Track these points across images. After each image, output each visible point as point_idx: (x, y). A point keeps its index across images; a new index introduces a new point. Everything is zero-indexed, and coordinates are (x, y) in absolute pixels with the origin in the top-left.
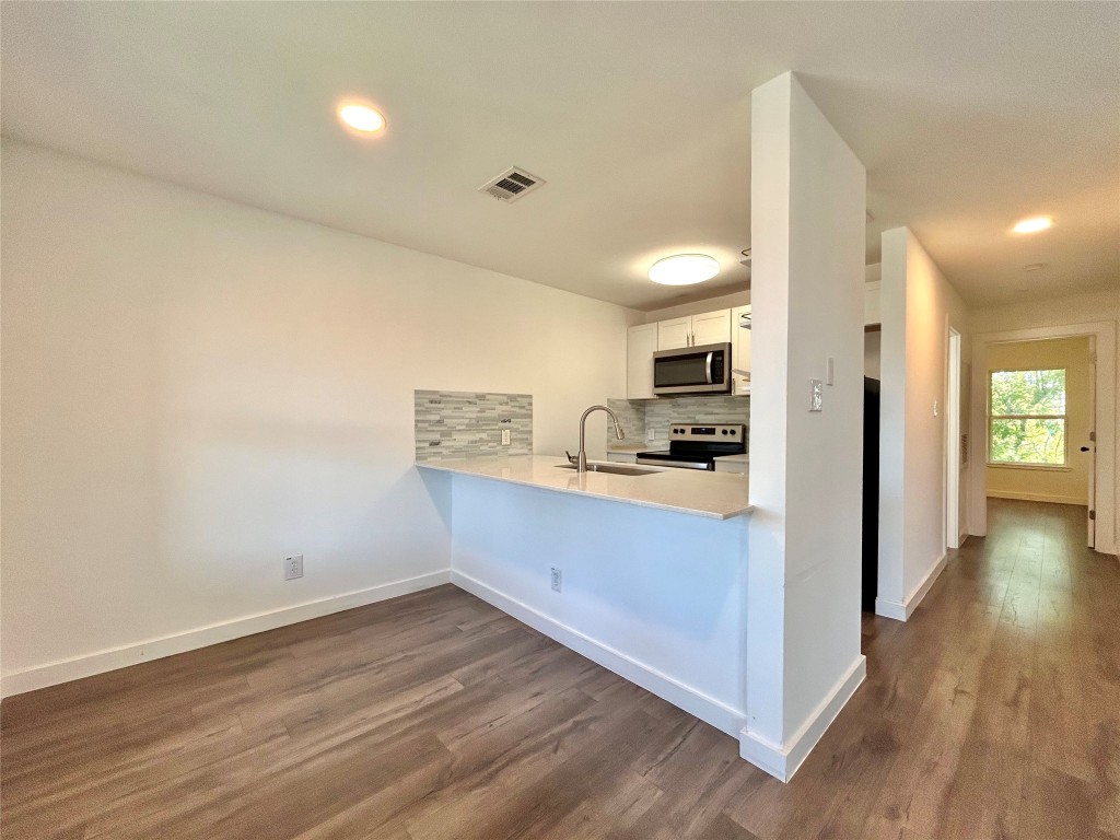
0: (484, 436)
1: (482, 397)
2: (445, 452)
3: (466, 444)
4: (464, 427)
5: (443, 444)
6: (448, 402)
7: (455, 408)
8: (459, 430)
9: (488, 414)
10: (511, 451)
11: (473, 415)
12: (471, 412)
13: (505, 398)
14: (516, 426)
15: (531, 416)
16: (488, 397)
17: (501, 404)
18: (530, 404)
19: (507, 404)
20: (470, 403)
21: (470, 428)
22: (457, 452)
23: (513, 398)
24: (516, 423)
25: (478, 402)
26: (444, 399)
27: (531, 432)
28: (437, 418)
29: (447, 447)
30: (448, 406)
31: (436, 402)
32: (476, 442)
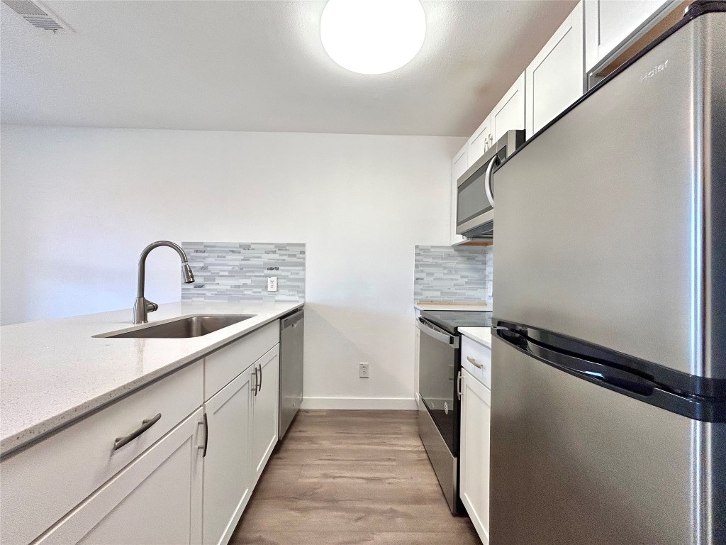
0: (248, 281)
1: (247, 247)
2: (208, 294)
3: (228, 288)
4: (227, 274)
5: (207, 287)
6: (212, 252)
7: (218, 257)
8: (222, 276)
9: (253, 262)
10: (278, 298)
11: (237, 263)
12: (236, 260)
13: (272, 247)
14: (284, 274)
15: (303, 265)
16: (252, 246)
17: (267, 252)
18: (303, 252)
19: (274, 252)
20: (233, 251)
21: (232, 275)
22: (220, 294)
23: (281, 247)
24: (283, 271)
25: (242, 251)
26: (208, 249)
27: (303, 280)
28: (202, 265)
29: (209, 290)
30: (212, 254)
31: (201, 252)
32: (239, 287)
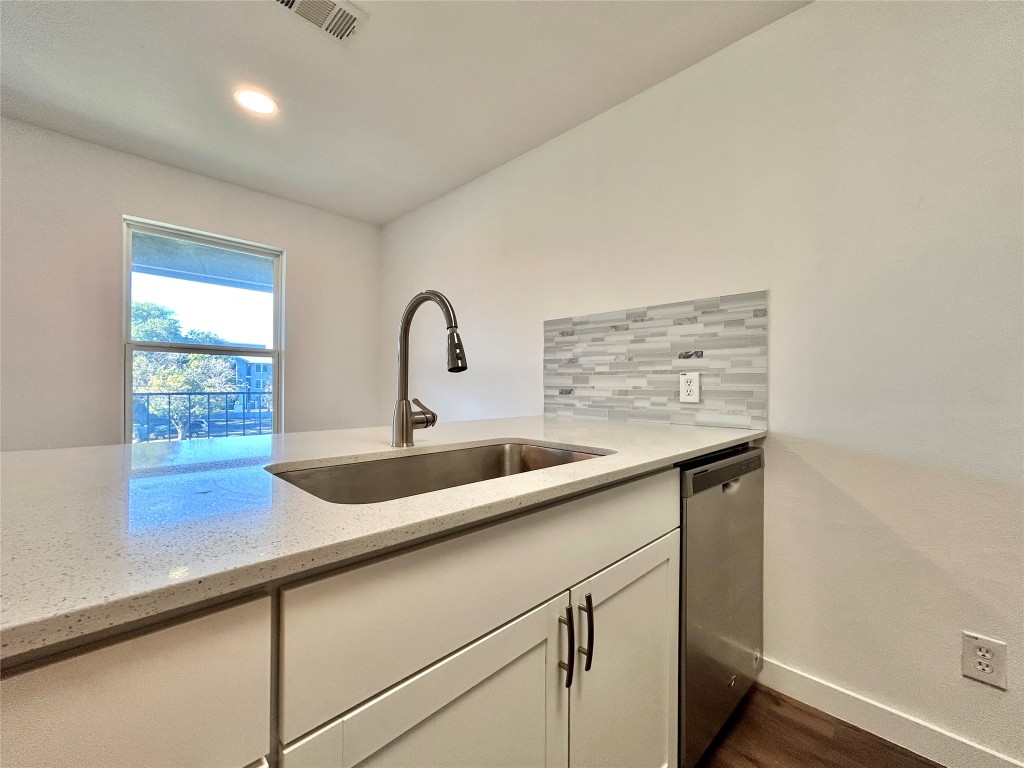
0: (642, 383)
1: (639, 317)
2: (579, 405)
3: (609, 394)
4: (606, 369)
5: (578, 393)
6: (583, 332)
7: (594, 340)
8: (600, 373)
9: (652, 344)
10: (701, 417)
11: (623, 349)
12: (620, 343)
13: (689, 311)
14: (715, 365)
15: (762, 342)
16: (650, 314)
17: (678, 323)
18: (764, 313)
19: (693, 320)
20: (616, 328)
21: (615, 371)
22: (596, 406)
23: (707, 308)
24: (713, 358)
25: (632, 325)
26: (579, 327)
27: (763, 378)
28: (569, 355)
29: (581, 399)
30: (582, 337)
31: (568, 334)
32: (626, 393)
